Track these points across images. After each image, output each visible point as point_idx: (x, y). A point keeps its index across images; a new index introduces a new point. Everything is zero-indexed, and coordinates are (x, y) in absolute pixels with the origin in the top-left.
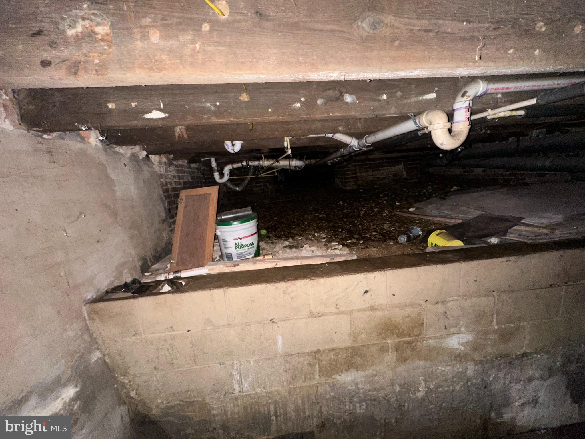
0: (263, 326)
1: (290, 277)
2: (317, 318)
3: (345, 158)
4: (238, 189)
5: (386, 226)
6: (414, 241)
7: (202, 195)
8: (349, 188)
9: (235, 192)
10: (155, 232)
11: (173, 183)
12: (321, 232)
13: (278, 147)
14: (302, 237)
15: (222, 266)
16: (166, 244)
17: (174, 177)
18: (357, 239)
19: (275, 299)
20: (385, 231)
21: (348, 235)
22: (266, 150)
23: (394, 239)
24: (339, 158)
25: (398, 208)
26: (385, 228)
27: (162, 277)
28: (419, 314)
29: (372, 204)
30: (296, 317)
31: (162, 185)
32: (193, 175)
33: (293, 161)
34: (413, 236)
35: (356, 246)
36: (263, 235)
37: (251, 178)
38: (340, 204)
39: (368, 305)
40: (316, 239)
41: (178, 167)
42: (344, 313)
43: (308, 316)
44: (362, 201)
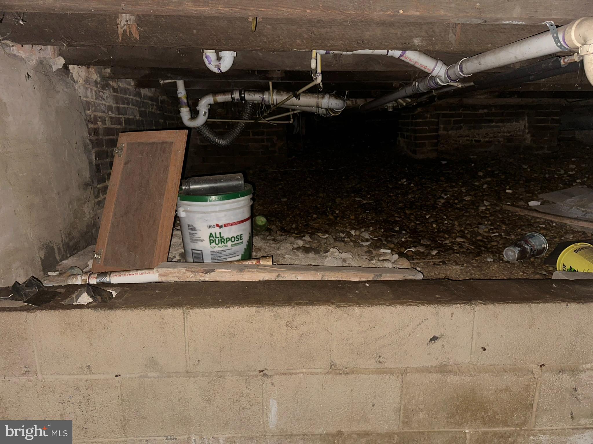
0: (246, 380)
1: (300, 299)
2: (343, 376)
3: (419, 100)
4: (222, 142)
5: (483, 230)
6: (532, 259)
7: (157, 144)
8: (419, 156)
9: (217, 146)
10: (70, 203)
11: (107, 119)
12: (363, 230)
13: (298, 68)
14: (327, 236)
15: (184, 270)
16: (88, 226)
17: (110, 108)
18: (427, 246)
19: (272, 335)
20: (479, 238)
21: (410, 239)
22: (277, 75)
23: (496, 253)
24: (409, 100)
25: (509, 198)
26: (481, 231)
27: (79, 281)
28: (527, 388)
29: (462, 187)
30: (304, 370)
31: (89, 121)
32: (143, 109)
33: (323, 98)
34: (531, 250)
35: (424, 259)
36: (261, 227)
37: (247, 124)
38: (402, 184)
39: (435, 363)
40: (352, 241)
41: (117, 92)
42: (391, 372)
43: (327, 371)
44: (442, 181)
